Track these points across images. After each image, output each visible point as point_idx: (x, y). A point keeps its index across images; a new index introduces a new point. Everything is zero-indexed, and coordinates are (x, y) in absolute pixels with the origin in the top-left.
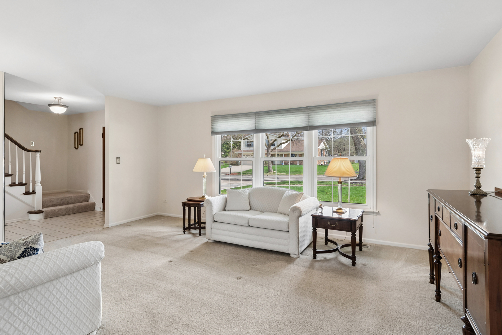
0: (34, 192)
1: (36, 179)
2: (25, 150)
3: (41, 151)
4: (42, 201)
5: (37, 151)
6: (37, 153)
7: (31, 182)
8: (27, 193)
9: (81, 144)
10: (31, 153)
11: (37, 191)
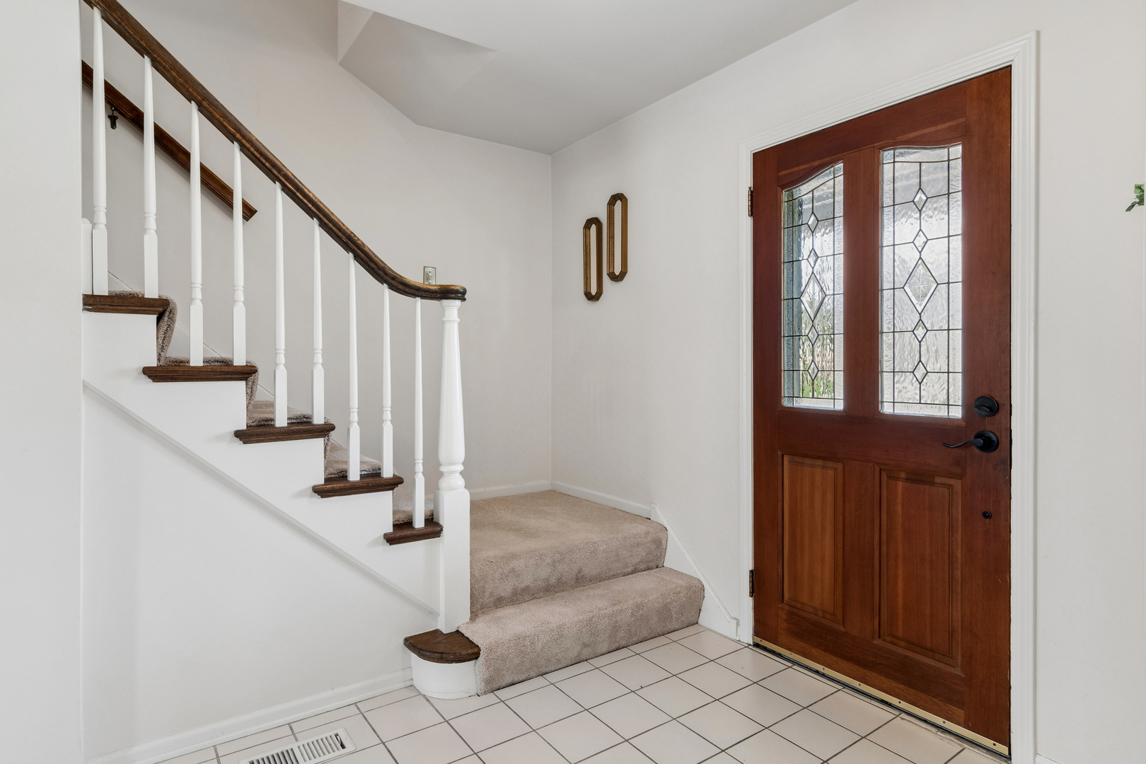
0: (433, 528)
1: (443, 456)
2: (392, 287)
3: (464, 292)
4: (472, 575)
5: (447, 293)
6: (445, 302)
7: (419, 467)
8: (402, 532)
9: (617, 273)
10: (419, 302)
11: (445, 520)
